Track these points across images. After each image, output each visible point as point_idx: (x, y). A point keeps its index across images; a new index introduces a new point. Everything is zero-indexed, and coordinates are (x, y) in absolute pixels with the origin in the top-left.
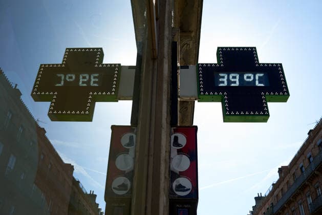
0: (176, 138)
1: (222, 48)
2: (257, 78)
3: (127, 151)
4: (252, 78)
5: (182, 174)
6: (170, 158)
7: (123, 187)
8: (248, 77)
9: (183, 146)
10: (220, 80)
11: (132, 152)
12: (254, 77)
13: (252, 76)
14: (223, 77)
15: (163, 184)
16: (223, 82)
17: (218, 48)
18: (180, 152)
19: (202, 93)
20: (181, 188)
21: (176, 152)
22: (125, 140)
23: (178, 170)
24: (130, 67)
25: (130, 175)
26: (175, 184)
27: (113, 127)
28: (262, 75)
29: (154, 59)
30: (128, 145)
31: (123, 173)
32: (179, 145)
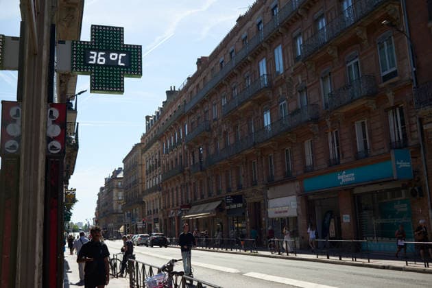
0: (51, 112)
1: (95, 26)
2: (120, 58)
3: (15, 121)
4: (116, 57)
5: (55, 138)
6: (47, 127)
7: (13, 147)
8: (114, 57)
9: (57, 117)
10: (91, 57)
11: (19, 122)
12: (118, 56)
13: (116, 55)
14: (93, 55)
15: (42, 146)
16: (92, 60)
17: (92, 26)
18: (54, 122)
19: (74, 70)
20: (53, 148)
21: (51, 122)
22: (13, 112)
23: (52, 135)
24: (14, 38)
25: (18, 139)
26: (49, 145)
27: (3, 102)
28: (124, 55)
29: (35, 55)
30: (16, 116)
31: (12, 138)
32: (53, 117)
